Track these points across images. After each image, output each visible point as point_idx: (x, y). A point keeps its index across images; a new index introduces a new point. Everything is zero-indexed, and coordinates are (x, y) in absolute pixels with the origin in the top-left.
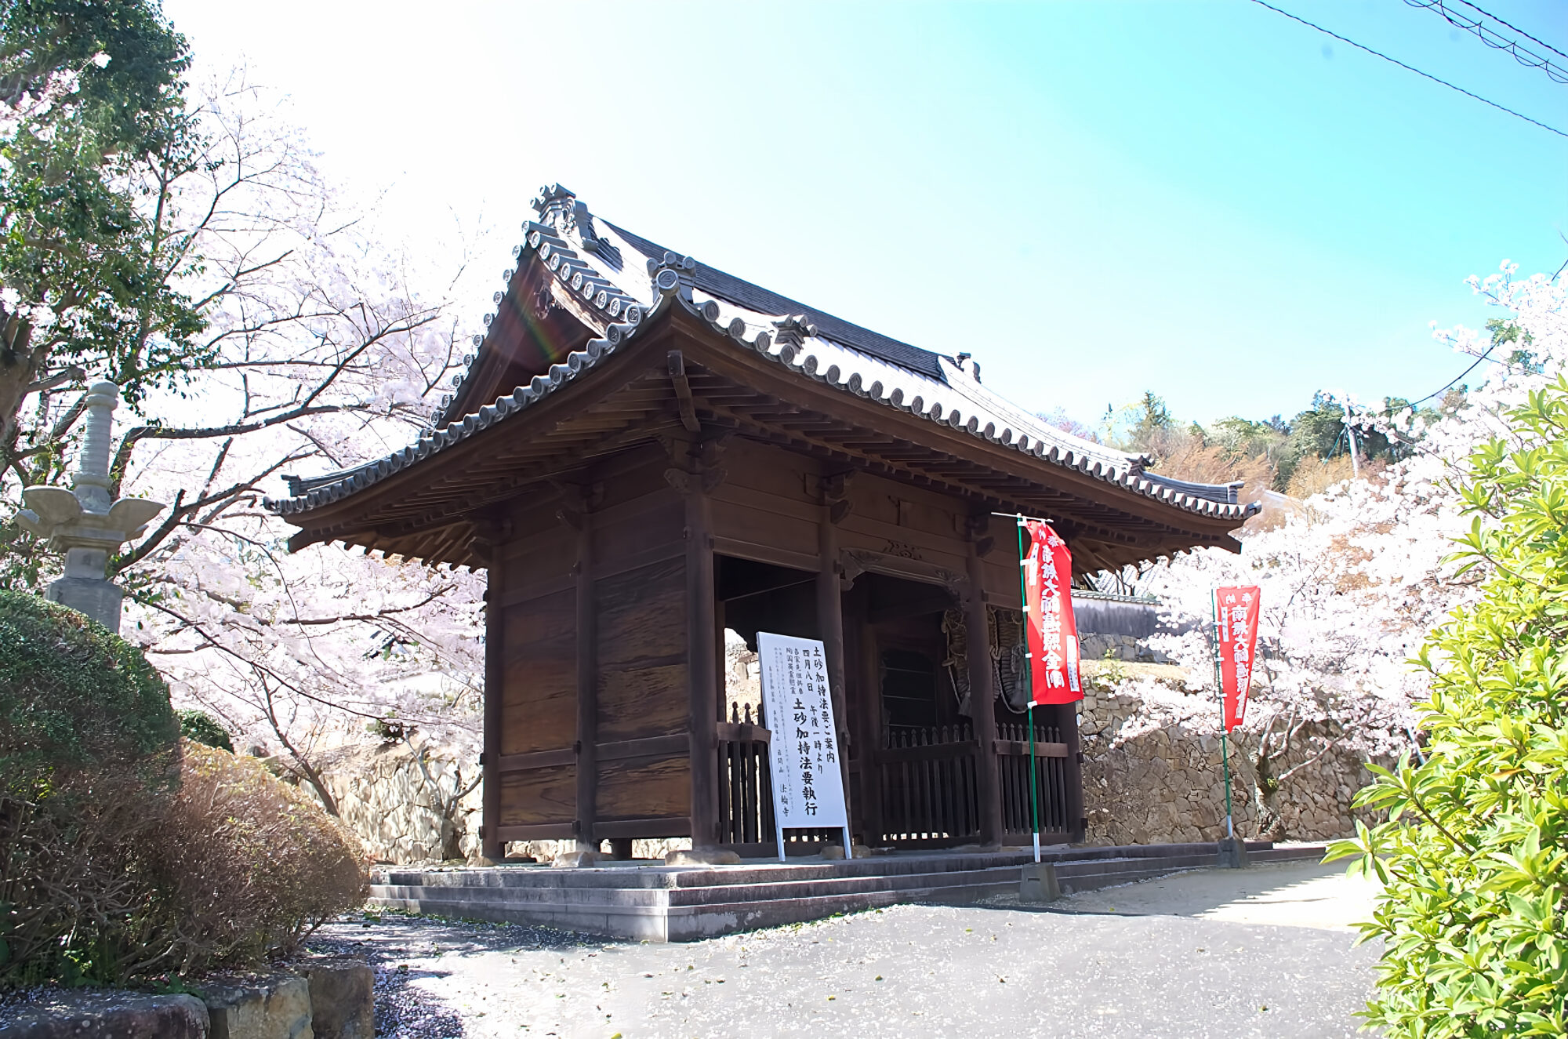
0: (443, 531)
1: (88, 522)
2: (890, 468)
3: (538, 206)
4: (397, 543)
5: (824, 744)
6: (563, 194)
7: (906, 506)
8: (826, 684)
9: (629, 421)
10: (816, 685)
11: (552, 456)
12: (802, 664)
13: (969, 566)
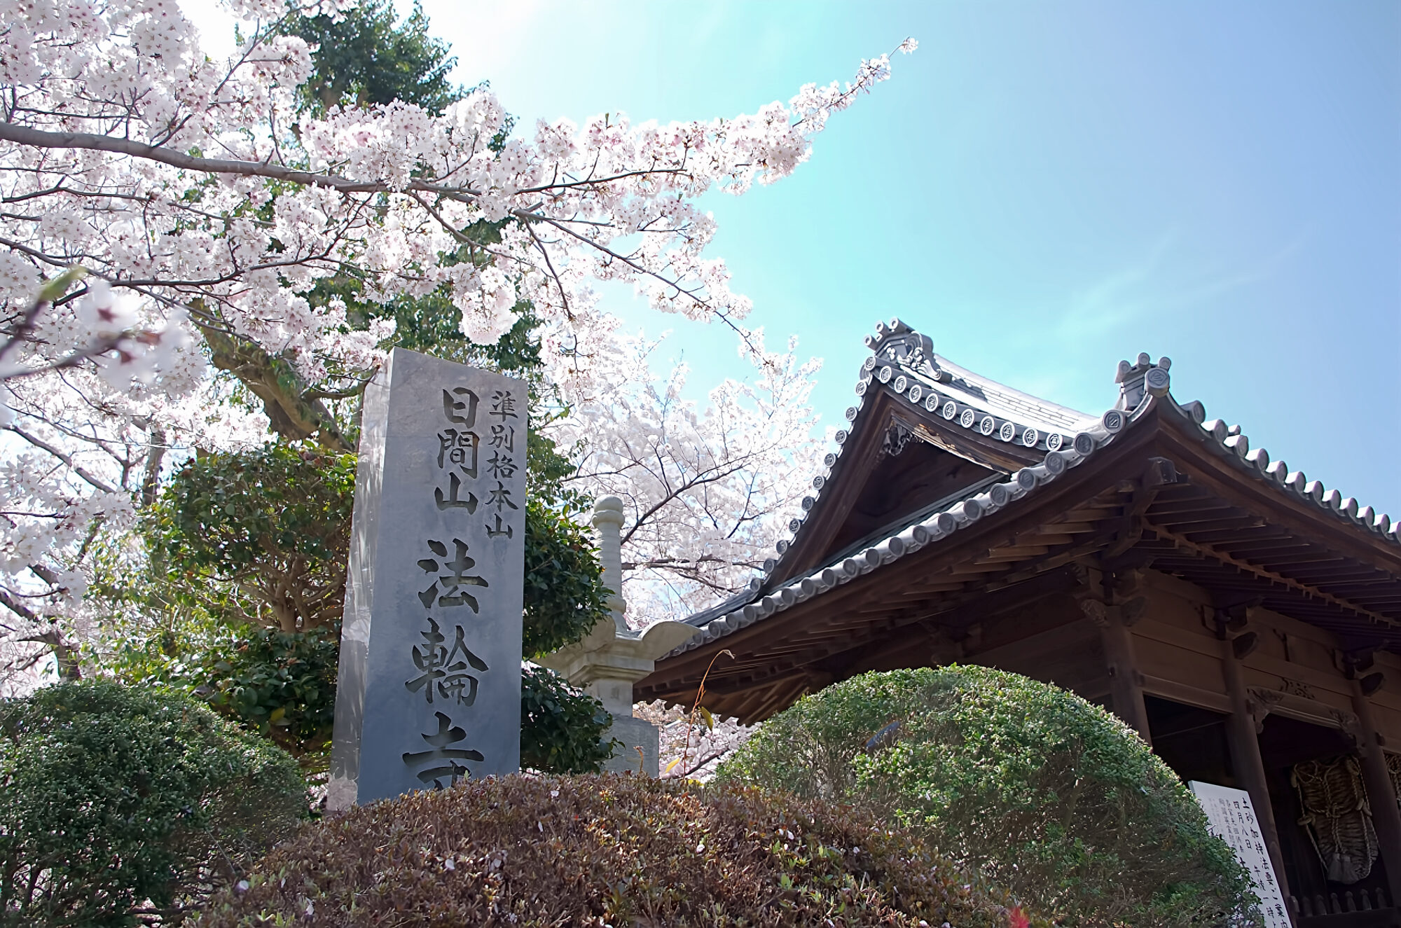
0: (773, 686)
1: (620, 649)
2: (1308, 593)
3: (875, 345)
4: (720, 700)
5: (1276, 911)
6: (904, 330)
7: (1291, 640)
8: (1261, 840)
9: (1049, 547)
10: (1253, 842)
11: (943, 593)
12: (1236, 818)
13: (1357, 707)
